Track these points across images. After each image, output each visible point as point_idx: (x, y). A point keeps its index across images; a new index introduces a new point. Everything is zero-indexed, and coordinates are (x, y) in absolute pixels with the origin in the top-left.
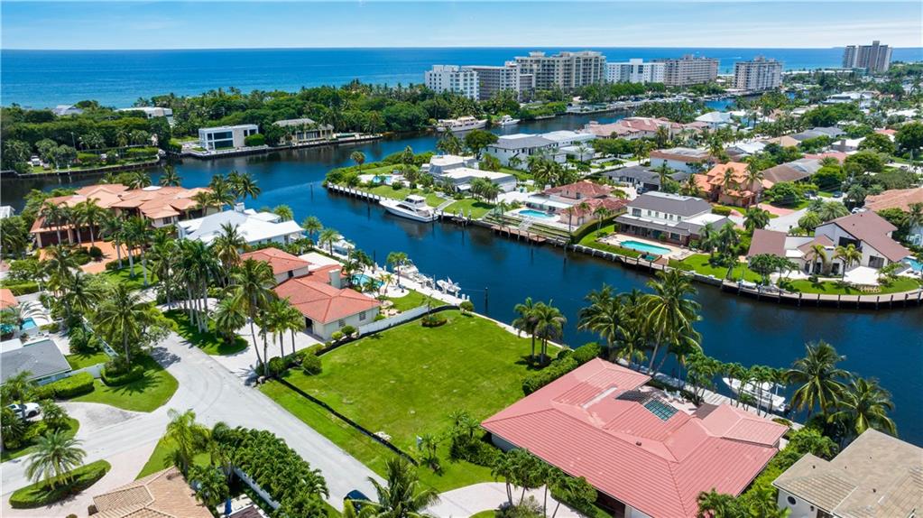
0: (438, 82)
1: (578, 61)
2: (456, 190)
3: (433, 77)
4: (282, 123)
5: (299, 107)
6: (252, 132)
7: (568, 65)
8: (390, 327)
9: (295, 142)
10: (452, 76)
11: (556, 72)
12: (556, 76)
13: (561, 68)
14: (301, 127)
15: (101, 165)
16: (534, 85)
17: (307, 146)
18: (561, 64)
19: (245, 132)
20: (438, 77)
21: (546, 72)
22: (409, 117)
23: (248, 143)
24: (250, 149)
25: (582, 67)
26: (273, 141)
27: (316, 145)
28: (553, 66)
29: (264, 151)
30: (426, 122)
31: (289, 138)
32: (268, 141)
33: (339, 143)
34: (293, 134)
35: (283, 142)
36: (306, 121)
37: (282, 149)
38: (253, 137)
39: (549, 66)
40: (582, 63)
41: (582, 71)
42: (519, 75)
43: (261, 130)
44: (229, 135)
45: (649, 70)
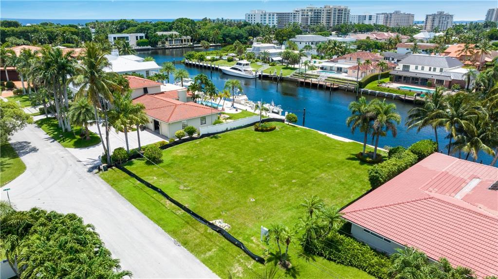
0: (253, 19)
1: (335, 11)
2: (270, 60)
3: (250, 17)
4: (159, 33)
5: (170, 25)
6: (141, 37)
7: (329, 13)
8: (227, 130)
9: (167, 45)
10: (261, 15)
11: (322, 17)
12: (322, 19)
13: (325, 14)
14: (171, 36)
16: (309, 23)
17: (174, 48)
18: (325, 12)
19: (137, 37)
20: (253, 17)
21: (316, 16)
22: (237, 35)
23: (138, 44)
24: (140, 48)
25: (337, 14)
26: (154, 44)
27: (181, 48)
28: (320, 13)
29: (148, 50)
30: (247, 38)
31: (163, 43)
32: (150, 43)
33: (194, 47)
34: (166, 40)
35: (160, 45)
36: (174, 33)
37: (159, 49)
38: (142, 40)
39: (318, 13)
40: (337, 12)
41: (337, 17)
42: (300, 17)
43: (147, 37)
44: (127, 38)
45: (375, 18)
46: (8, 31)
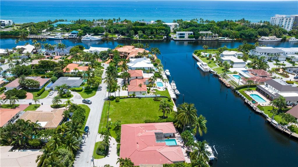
3: (273, 19)
4: (201, 32)
5: (209, 27)
6: (191, 34)
9: (204, 39)
14: (207, 34)
15: (149, 39)
17: (207, 40)
19: (189, 34)
20: (275, 20)
22: (249, 34)
23: (189, 37)
24: (189, 39)
26: (197, 38)
27: (211, 40)
29: (193, 40)
30: (256, 37)
31: (202, 37)
32: (195, 37)
33: (218, 40)
34: (204, 36)
35: (200, 38)
36: (210, 32)
37: (199, 40)
38: (191, 36)
43: (194, 34)
44: (184, 34)
46: (140, 28)
